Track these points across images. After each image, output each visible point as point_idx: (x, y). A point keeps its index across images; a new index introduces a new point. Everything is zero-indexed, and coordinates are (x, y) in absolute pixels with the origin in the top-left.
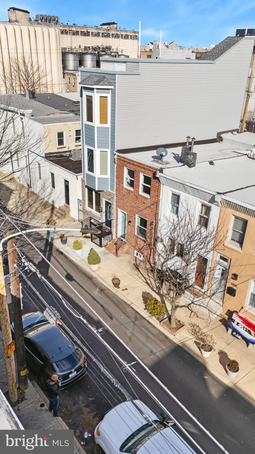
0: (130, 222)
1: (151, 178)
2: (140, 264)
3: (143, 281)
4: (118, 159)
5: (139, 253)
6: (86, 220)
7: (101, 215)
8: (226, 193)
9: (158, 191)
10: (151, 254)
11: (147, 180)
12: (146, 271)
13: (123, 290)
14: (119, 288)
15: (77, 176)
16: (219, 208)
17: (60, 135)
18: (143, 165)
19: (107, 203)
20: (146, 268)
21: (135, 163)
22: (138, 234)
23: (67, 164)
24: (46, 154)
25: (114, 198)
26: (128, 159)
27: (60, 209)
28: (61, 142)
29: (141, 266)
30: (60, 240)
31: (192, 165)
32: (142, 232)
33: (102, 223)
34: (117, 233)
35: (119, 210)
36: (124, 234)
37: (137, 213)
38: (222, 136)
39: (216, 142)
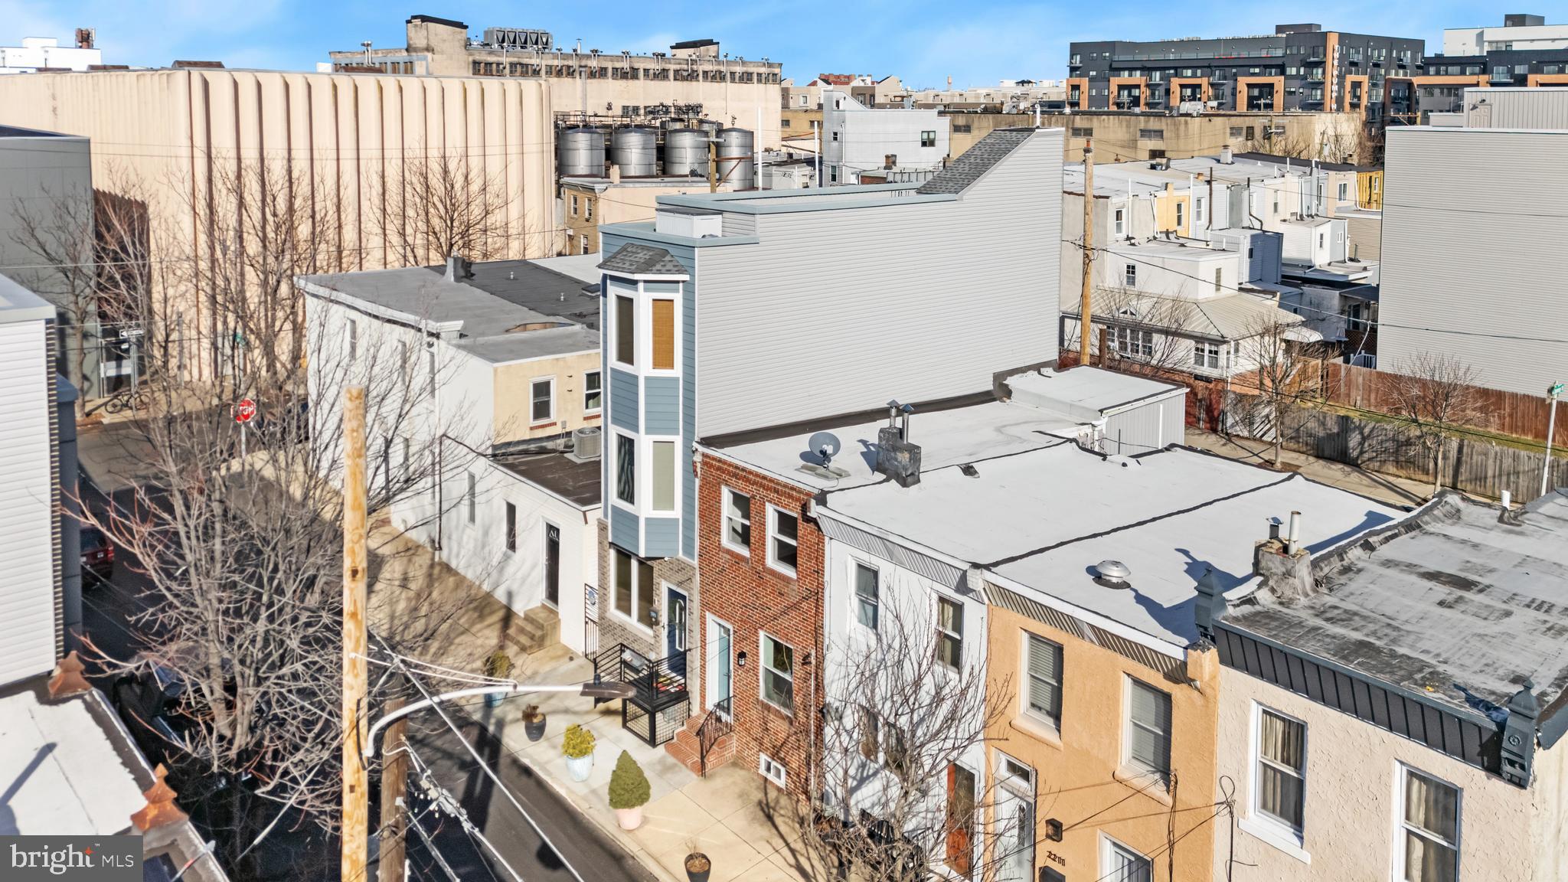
0: (742, 655)
1: (796, 519)
2: (777, 801)
3: (788, 863)
4: (704, 463)
5: (774, 764)
6: (609, 653)
7: (656, 636)
8: (996, 565)
9: (819, 556)
10: (809, 763)
11: (787, 524)
12: (798, 826)
15: (584, 513)
16: (985, 608)
17: (542, 390)
18: (771, 480)
19: (674, 596)
20: (798, 815)
21: (751, 476)
22: (768, 696)
23: (557, 476)
24: (495, 447)
25: (693, 580)
26: (730, 465)
27: (527, 618)
28: (541, 409)
29: (782, 808)
30: (523, 725)
31: (909, 479)
32: (780, 687)
33: (659, 663)
34: (703, 697)
35: (709, 616)
36: (726, 697)
37: (762, 628)
38: (1010, 381)
39: (994, 400)
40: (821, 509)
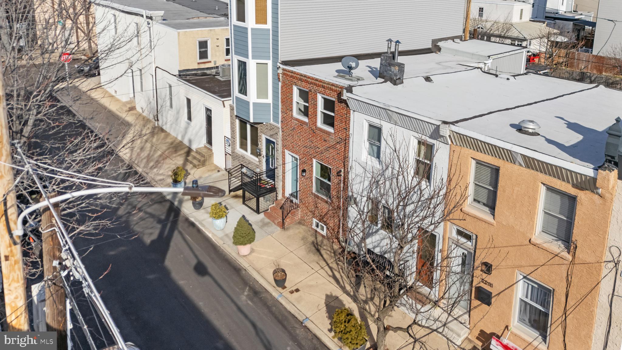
0: (304, 171)
1: (334, 102)
2: (322, 242)
3: (328, 275)
4: (284, 74)
5: (320, 223)
6: (236, 168)
7: (260, 161)
8: (457, 122)
9: (347, 121)
10: (339, 225)
11: (329, 105)
12: (333, 255)
13: (292, 292)
14: (284, 287)
15: (223, 101)
16: (448, 146)
17: (203, 45)
18: (321, 81)
19: (268, 142)
20: (333, 249)
21: (309, 80)
22: (317, 191)
23: (211, 85)
24: (180, 71)
25: (278, 134)
26: (298, 74)
27: (197, 152)
28: (203, 55)
29: (324, 245)
30: (191, 202)
31: (398, 81)
32: (324, 188)
33: (261, 174)
34: (284, 190)
35: (287, 152)
36: (295, 191)
37: (314, 157)
38: (440, 44)
39: (432, 52)
40: (349, 95)
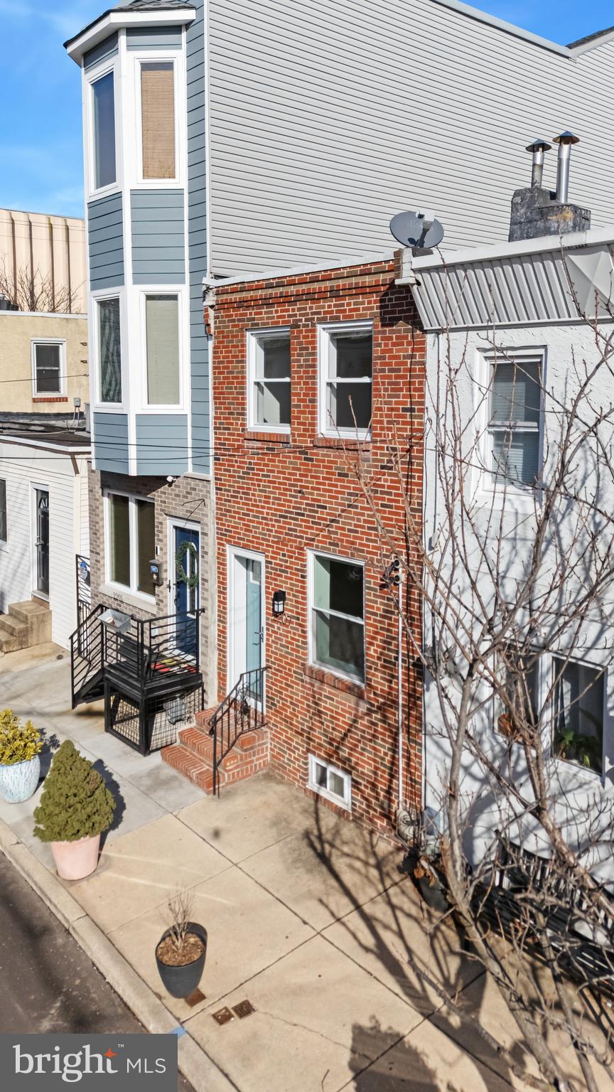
0: (279, 596)
2: (337, 832)
3: (361, 944)
5: (331, 769)
7: (159, 603)
10: (394, 762)
12: (374, 873)
13: (222, 1018)
14: (196, 998)
19: (182, 536)
20: (374, 854)
22: (320, 659)
25: (207, 501)
27: (12, 612)
29: (344, 843)
34: (222, 678)
35: (231, 551)
37: (310, 542)
